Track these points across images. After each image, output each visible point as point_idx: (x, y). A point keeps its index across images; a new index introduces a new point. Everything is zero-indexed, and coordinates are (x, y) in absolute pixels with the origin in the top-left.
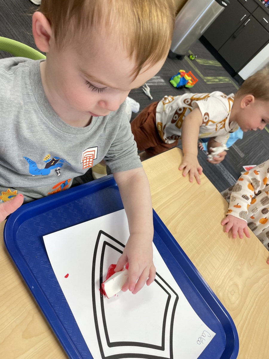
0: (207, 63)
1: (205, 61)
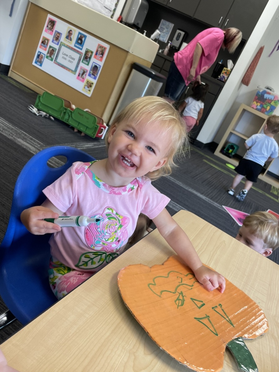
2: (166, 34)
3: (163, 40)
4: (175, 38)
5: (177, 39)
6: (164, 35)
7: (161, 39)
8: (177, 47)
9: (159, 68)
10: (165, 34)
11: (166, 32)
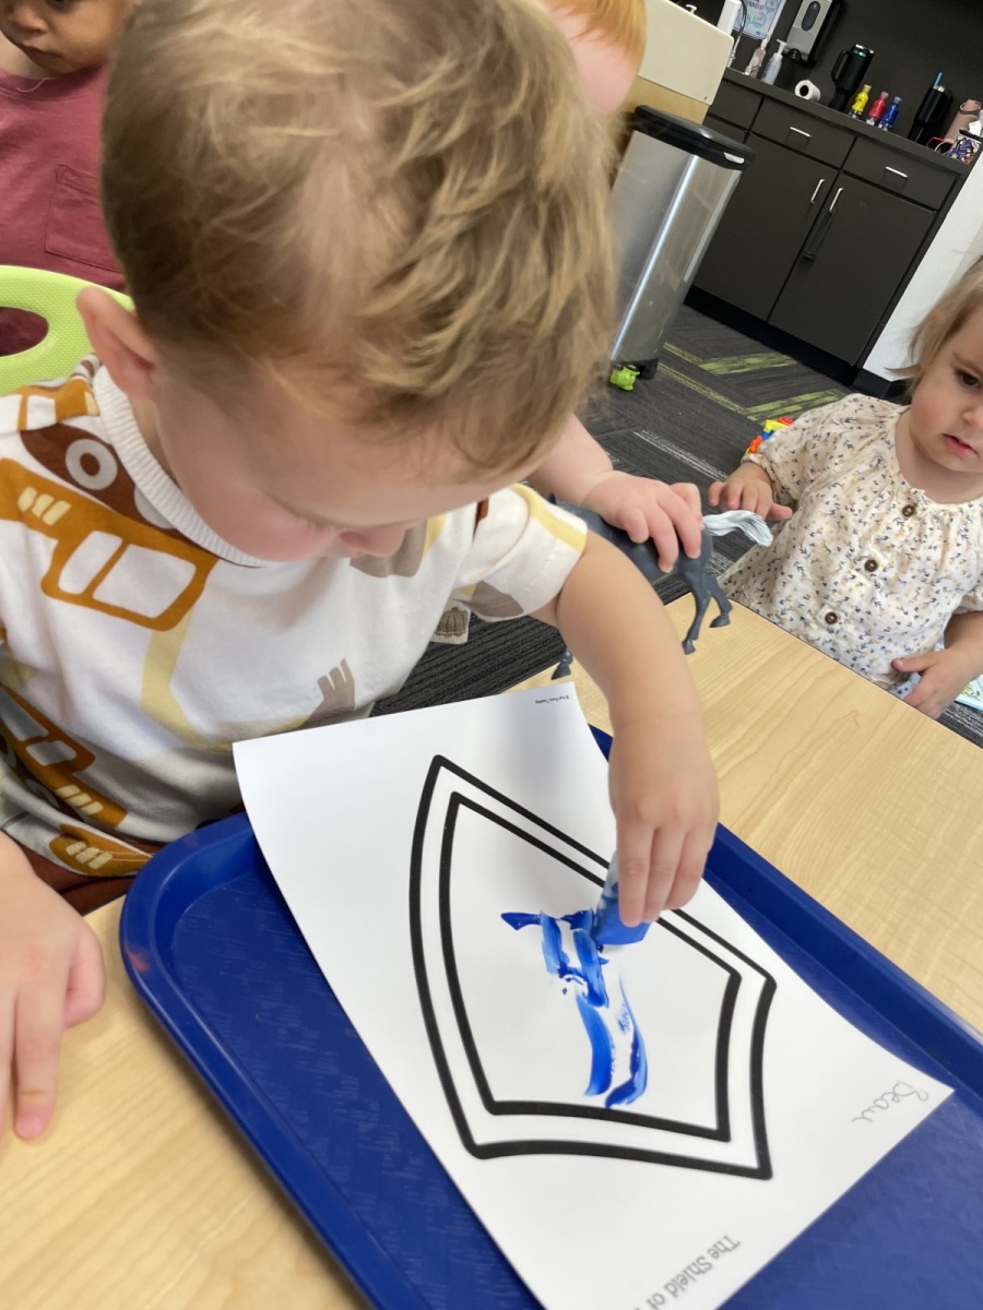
0: (741, 367)
1: (734, 362)
2: (769, 10)
3: (758, 33)
4: (797, 24)
5: (807, 25)
6: (762, 14)
7: (751, 30)
8: (805, 54)
9: (743, 129)
10: (764, 11)
11: (769, 5)
